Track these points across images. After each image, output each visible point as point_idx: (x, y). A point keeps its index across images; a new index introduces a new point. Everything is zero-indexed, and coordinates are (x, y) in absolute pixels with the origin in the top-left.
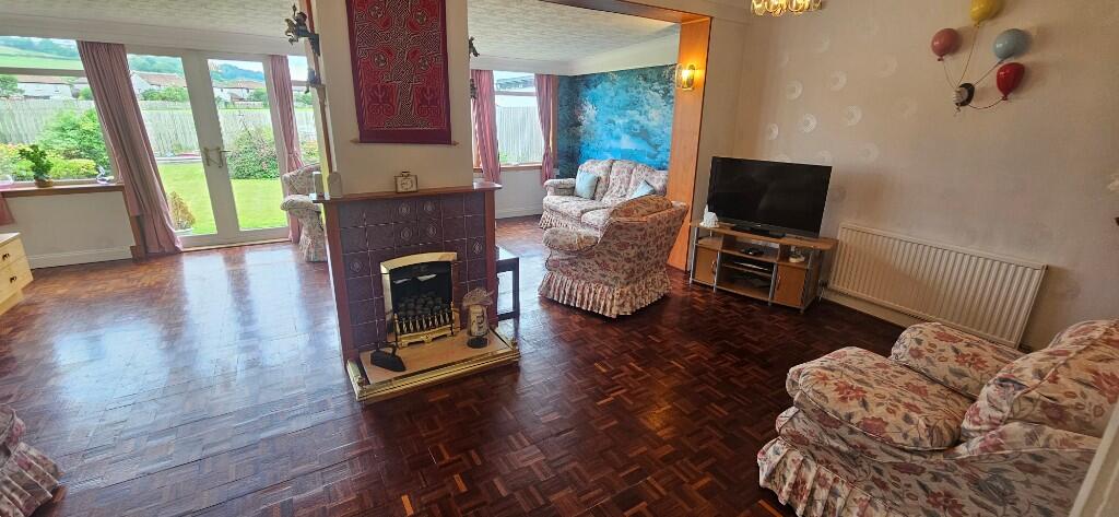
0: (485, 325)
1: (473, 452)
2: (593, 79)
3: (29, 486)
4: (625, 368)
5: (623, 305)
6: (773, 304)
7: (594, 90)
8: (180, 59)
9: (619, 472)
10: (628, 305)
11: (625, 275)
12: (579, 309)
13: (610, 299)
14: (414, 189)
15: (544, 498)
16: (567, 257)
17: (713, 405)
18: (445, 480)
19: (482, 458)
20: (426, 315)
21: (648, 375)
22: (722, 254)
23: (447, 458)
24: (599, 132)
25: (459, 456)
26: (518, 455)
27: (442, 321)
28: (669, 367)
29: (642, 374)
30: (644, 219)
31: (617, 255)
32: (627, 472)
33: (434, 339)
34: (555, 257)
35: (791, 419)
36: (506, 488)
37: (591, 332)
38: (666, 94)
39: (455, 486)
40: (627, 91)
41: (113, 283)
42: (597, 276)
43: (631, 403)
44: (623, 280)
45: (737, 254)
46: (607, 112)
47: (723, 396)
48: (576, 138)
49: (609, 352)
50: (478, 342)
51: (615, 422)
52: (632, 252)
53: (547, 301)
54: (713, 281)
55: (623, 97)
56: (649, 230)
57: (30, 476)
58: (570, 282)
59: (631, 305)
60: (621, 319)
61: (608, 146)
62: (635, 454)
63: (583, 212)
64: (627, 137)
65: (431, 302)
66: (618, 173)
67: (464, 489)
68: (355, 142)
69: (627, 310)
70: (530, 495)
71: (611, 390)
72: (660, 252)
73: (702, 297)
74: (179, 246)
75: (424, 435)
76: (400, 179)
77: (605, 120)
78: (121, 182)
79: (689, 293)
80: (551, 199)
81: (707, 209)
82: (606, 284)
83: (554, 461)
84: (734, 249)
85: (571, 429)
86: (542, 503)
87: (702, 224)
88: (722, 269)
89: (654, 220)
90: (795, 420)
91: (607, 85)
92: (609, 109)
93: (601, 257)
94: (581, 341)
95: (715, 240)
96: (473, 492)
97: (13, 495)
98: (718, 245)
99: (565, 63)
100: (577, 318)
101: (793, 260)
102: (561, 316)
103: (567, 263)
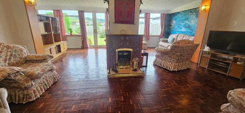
0: (137, 66)
1: (127, 93)
2: (176, 14)
3: (54, 78)
4: (172, 83)
5: (175, 68)
6: (228, 76)
7: (176, 17)
8: (92, 13)
9: (164, 108)
10: (176, 68)
11: (176, 60)
12: (163, 68)
13: (171, 66)
14: (125, 34)
15: (141, 108)
16: (161, 54)
17: (199, 98)
18: (120, 97)
19: (129, 94)
20: (125, 62)
21: (179, 86)
22: (210, 59)
23: (121, 92)
24: (176, 27)
25: (124, 93)
26: (138, 96)
27: (128, 64)
28: (186, 86)
29: (176, 86)
30: (183, 45)
31: (174, 54)
32: (166, 109)
33: (126, 68)
34: (158, 54)
35: (227, 107)
36: (132, 102)
37: (165, 73)
38: (197, 16)
39: (121, 99)
40: (185, 16)
41: (78, 51)
42: (168, 60)
43: (172, 92)
44: (175, 61)
45: (216, 59)
46: (179, 22)
47: (203, 97)
48: (170, 29)
49: (168, 79)
50: (135, 70)
51: (166, 95)
52: (179, 54)
53: (155, 65)
54: (206, 67)
55: (184, 18)
56: (185, 48)
57: (55, 76)
58: (161, 61)
59: (177, 69)
60: (173, 72)
61: (178, 31)
62: (169, 105)
63: (168, 46)
64: (184, 28)
65: (126, 60)
66: (180, 37)
67: (123, 100)
68: (114, 23)
69: (176, 70)
70: (138, 106)
71: (166, 88)
72: (188, 56)
73: (201, 71)
74: (88, 47)
75: (118, 87)
76: (122, 31)
77: (178, 24)
78: (81, 35)
79: (198, 69)
80: (161, 43)
81: (206, 46)
82: (171, 62)
83: (146, 100)
84: (215, 58)
85: (153, 94)
86: (140, 109)
87: (204, 50)
88: (209, 63)
89: (186, 46)
90: (229, 107)
91: (179, 15)
92: (180, 21)
93: (170, 55)
94: (161, 75)
95: (208, 55)
96: (125, 101)
97: (52, 79)
98: (209, 56)
99: (169, 10)
100: (162, 70)
101: (238, 63)
102: (158, 69)
103: (161, 56)
